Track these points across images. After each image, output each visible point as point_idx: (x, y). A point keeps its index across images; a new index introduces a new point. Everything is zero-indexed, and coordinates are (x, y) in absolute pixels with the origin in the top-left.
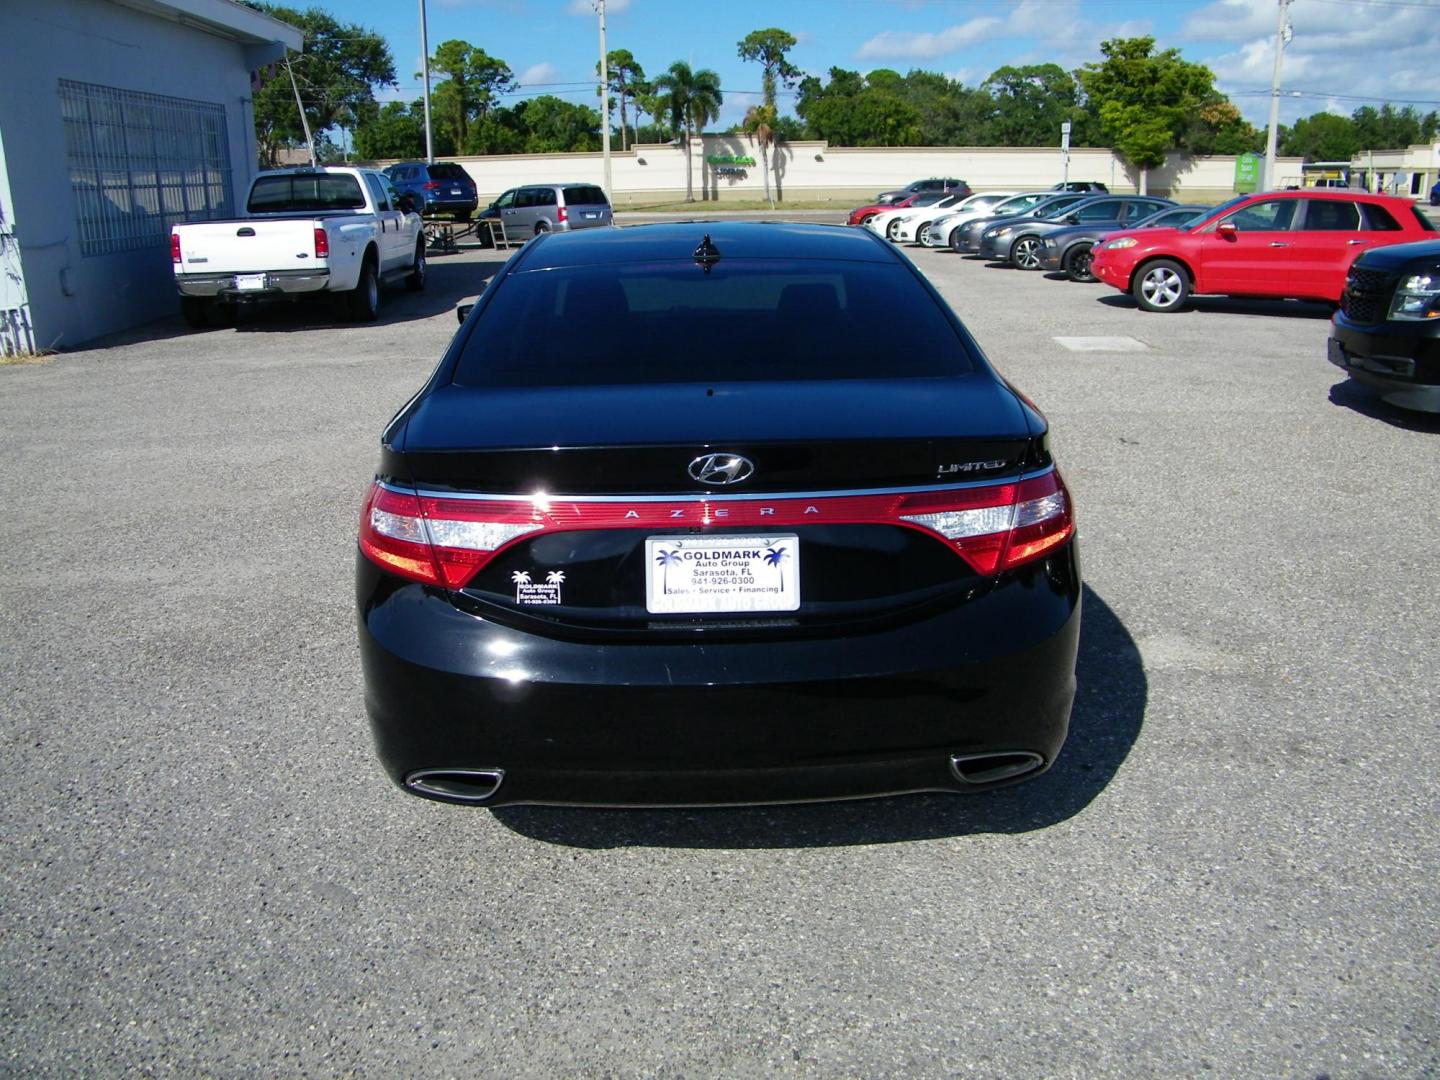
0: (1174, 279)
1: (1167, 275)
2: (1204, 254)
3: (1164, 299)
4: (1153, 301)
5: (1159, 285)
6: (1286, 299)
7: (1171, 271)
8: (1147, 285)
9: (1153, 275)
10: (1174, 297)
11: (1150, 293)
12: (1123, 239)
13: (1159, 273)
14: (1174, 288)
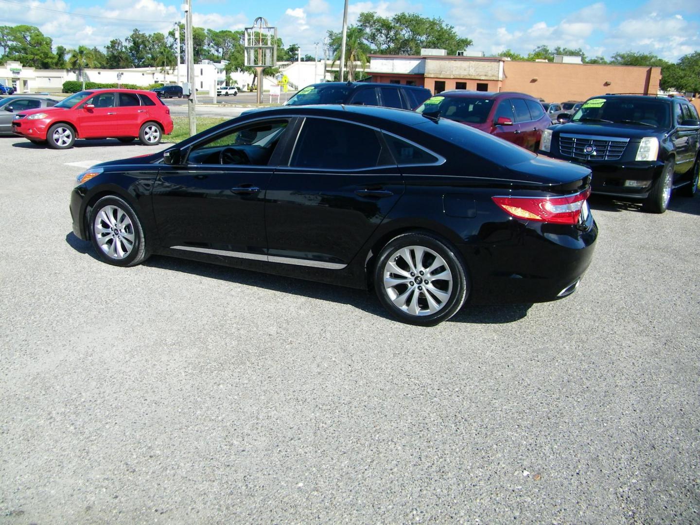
0: (68, 132)
1: (64, 131)
2: (81, 120)
3: (64, 142)
4: (60, 143)
5: (61, 136)
6: (108, 139)
7: (65, 128)
8: (56, 136)
9: (57, 131)
10: (69, 141)
11: (57, 140)
12: (38, 114)
13: (60, 130)
14: (68, 137)
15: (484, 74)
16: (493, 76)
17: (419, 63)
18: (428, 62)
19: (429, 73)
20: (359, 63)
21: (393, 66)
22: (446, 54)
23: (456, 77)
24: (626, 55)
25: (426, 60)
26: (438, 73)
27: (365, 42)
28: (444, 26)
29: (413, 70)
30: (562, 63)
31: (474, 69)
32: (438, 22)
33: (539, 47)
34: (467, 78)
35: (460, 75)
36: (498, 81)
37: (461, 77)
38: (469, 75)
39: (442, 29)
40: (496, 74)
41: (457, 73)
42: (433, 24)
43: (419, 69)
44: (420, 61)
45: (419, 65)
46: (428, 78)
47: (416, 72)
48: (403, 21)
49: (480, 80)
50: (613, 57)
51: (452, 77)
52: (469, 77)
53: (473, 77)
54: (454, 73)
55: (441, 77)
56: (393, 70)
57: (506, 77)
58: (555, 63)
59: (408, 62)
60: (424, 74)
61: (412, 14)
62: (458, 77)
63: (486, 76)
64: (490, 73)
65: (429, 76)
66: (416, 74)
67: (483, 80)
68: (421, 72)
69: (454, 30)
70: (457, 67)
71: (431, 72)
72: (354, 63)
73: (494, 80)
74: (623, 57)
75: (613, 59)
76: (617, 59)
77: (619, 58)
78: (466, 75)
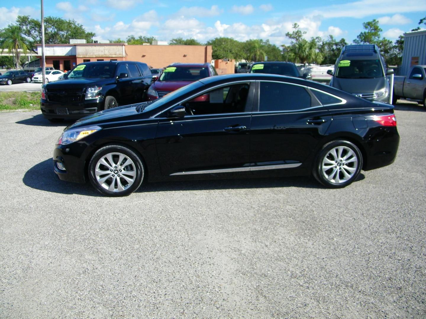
15: (114, 53)
16: (120, 54)
17: (72, 49)
18: (78, 47)
19: (79, 55)
20: (21, 50)
21: (54, 51)
22: (86, 43)
23: (97, 56)
24: (178, 40)
25: (77, 47)
26: (85, 54)
27: (23, 36)
28: (76, 24)
29: (67, 53)
30: (157, 45)
31: (107, 51)
32: (72, 22)
33: (129, 36)
34: (104, 56)
35: (99, 55)
36: (123, 57)
37: (100, 56)
38: (105, 55)
39: (76, 26)
40: (121, 53)
41: (97, 54)
42: (69, 23)
43: (71, 53)
44: (72, 47)
45: (71, 50)
46: (79, 58)
47: (70, 54)
48: (50, 22)
49: (112, 57)
50: (171, 41)
51: (94, 56)
52: (105, 56)
53: (107, 56)
54: (95, 54)
55: (87, 57)
56: (54, 53)
57: (127, 55)
58: (154, 45)
59: (64, 48)
60: (76, 56)
61: (55, 17)
62: (98, 56)
63: (115, 54)
64: (118, 53)
65: (79, 57)
66: (70, 56)
67: (114, 57)
68: (73, 54)
69: (83, 27)
70: (97, 50)
71: (80, 54)
72: (19, 50)
73: (120, 57)
74: (176, 40)
75: (171, 42)
76: (173, 42)
77: (174, 41)
78: (103, 55)
